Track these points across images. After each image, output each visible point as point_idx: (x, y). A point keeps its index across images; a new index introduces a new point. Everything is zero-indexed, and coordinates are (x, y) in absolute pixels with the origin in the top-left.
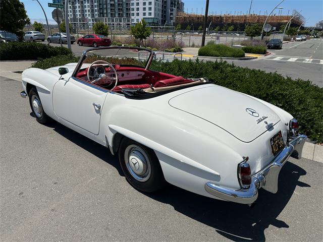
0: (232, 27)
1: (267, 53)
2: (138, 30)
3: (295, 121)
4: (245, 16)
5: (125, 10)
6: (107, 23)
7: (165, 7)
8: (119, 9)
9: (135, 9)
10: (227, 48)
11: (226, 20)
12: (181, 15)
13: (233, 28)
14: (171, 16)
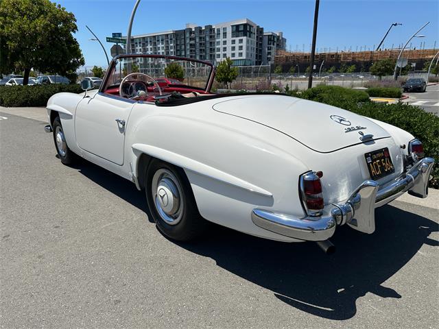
0: (353, 67)
1: (403, 96)
2: (222, 71)
3: (417, 142)
4: (371, 52)
5: (208, 51)
6: (186, 68)
7: (261, 44)
8: (201, 50)
9: (222, 49)
10: (344, 89)
11: (345, 58)
12: (282, 54)
13: (355, 68)
14: (269, 56)
